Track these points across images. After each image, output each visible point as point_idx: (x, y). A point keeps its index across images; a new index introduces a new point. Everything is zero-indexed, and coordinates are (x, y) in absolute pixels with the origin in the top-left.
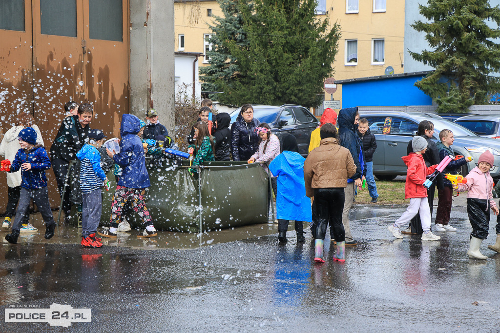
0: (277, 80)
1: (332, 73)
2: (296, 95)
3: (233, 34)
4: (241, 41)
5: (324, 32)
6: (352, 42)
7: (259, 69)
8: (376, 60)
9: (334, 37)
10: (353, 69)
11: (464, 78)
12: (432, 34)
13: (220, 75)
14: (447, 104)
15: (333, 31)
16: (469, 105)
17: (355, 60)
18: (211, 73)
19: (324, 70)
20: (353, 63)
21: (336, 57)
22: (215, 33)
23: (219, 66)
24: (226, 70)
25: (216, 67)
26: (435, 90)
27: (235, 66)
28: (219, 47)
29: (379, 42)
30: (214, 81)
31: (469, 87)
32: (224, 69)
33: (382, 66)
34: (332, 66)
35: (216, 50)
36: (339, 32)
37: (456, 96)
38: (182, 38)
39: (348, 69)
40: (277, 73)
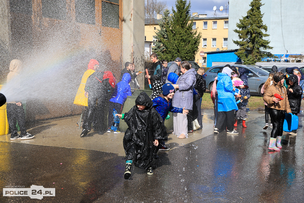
0: (179, 52)
1: (198, 50)
2: (185, 57)
3: (164, 35)
4: (166, 38)
5: (195, 35)
6: (205, 39)
7: (172, 48)
8: (213, 46)
9: (199, 37)
10: (205, 49)
11: (253, 52)
12: (241, 35)
13: (159, 50)
14: (247, 61)
15: (199, 35)
16: (255, 62)
17: (206, 46)
18: (155, 49)
19: (195, 49)
20: (205, 47)
21: (200, 44)
22: (157, 35)
23: (158, 47)
24: (161, 48)
25: (157, 47)
26: (242, 56)
27: (164, 47)
28: (158, 40)
29: (214, 39)
30: (156, 52)
31: (255, 55)
32: (160, 48)
33: (215, 48)
34: (198, 47)
35: (157, 41)
36: (201, 35)
37: (251, 59)
38: (145, 37)
39: (203, 49)
40: (178, 49)
